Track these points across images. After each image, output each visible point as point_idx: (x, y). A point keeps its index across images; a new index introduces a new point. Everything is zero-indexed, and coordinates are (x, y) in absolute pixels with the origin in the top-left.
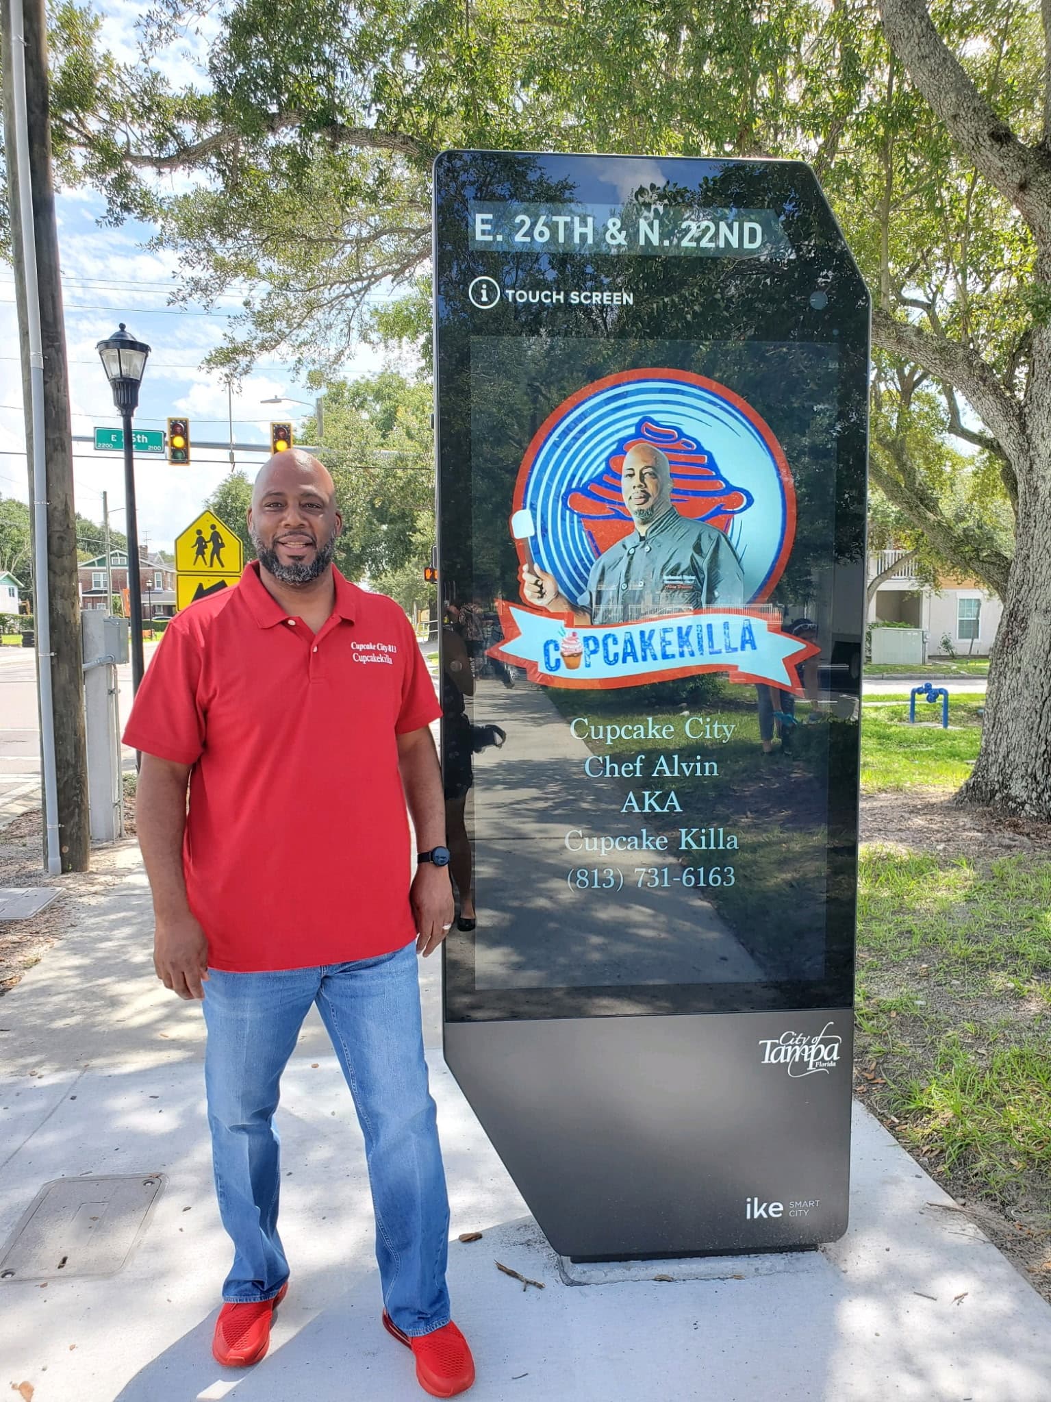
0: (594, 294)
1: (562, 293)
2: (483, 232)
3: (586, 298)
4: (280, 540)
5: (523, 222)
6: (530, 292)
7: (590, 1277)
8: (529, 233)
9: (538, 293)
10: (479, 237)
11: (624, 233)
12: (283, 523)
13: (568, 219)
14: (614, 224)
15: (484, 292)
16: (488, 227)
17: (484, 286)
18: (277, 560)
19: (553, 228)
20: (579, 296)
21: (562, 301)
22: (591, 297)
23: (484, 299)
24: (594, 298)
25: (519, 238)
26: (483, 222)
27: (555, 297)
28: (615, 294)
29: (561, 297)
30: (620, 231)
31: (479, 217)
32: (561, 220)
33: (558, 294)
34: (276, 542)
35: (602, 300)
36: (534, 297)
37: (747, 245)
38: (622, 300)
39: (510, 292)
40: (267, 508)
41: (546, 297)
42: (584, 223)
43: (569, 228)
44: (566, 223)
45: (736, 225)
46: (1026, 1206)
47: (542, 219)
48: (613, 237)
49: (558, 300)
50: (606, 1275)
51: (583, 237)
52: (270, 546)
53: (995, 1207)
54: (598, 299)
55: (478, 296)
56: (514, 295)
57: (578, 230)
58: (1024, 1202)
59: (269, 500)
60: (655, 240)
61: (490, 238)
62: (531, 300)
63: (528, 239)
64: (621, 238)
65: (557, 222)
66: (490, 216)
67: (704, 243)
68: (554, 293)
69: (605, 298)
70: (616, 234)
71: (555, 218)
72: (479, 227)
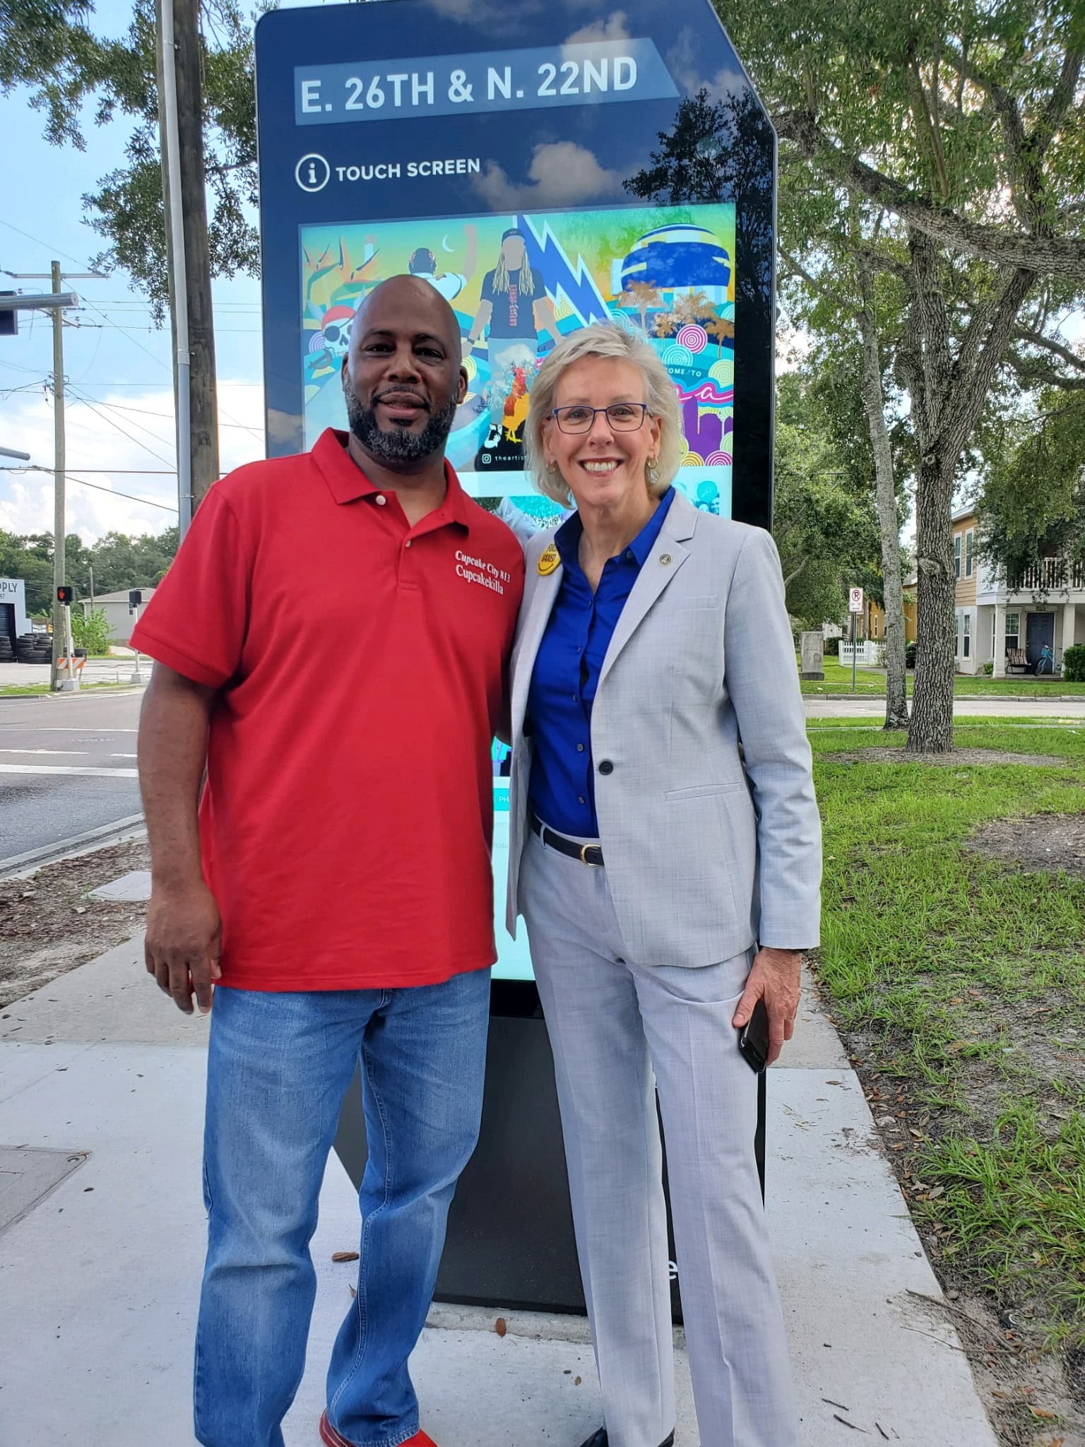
0: (435, 163)
1: (398, 166)
2: (311, 103)
3: (425, 169)
4: (383, 398)
5: (354, 86)
6: (363, 168)
7: (443, 1320)
8: (362, 99)
9: (371, 167)
10: (306, 108)
11: (470, 87)
12: (387, 374)
13: (405, 77)
14: (458, 78)
15: (312, 173)
16: (316, 96)
17: (312, 166)
18: (375, 425)
19: (387, 88)
20: (417, 168)
21: (398, 175)
22: (430, 168)
23: (313, 180)
24: (435, 169)
25: (351, 105)
26: (311, 90)
27: (391, 171)
28: (459, 162)
29: (398, 171)
30: (464, 85)
31: (306, 85)
32: (397, 79)
33: (394, 167)
34: (376, 401)
35: (443, 170)
36: (367, 174)
37: (618, 86)
38: (466, 168)
39: (341, 170)
40: (368, 353)
41: (381, 172)
42: (423, 81)
43: (407, 86)
44: (402, 82)
45: (604, 63)
46: (1033, 1311)
47: (376, 79)
48: (457, 93)
49: (394, 174)
50: (462, 1319)
51: (423, 95)
52: (368, 407)
53: (993, 1308)
54: (439, 170)
55: (305, 177)
56: (345, 173)
57: (416, 88)
58: (1031, 1306)
59: (374, 340)
60: (506, 92)
61: (318, 109)
62: (364, 177)
63: (360, 106)
64: (466, 95)
65: (392, 83)
66: (317, 83)
67: (565, 90)
68: (390, 166)
69: (447, 167)
70: (461, 89)
71: (390, 78)
72: (306, 96)
